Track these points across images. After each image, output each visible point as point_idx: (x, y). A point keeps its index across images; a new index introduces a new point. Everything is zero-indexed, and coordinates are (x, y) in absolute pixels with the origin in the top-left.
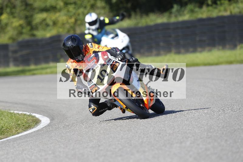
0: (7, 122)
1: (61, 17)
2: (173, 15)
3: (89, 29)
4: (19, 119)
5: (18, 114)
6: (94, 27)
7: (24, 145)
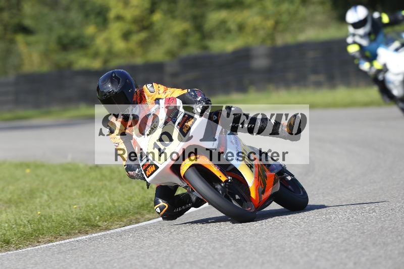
1: (251, 17)
3: (354, 35)
6: (361, 31)
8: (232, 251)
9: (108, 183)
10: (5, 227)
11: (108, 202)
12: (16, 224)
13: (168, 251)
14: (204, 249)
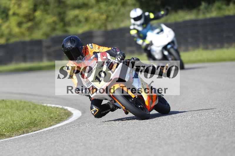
0: (40, 115)
1: (93, 13)
2: (201, 12)
3: (134, 24)
4: (52, 112)
5: (51, 107)
6: (139, 22)
7: (56, 136)
8: (83, 149)
9: (10, 110)
11: (10, 121)
13: (46, 149)
14: (67, 147)
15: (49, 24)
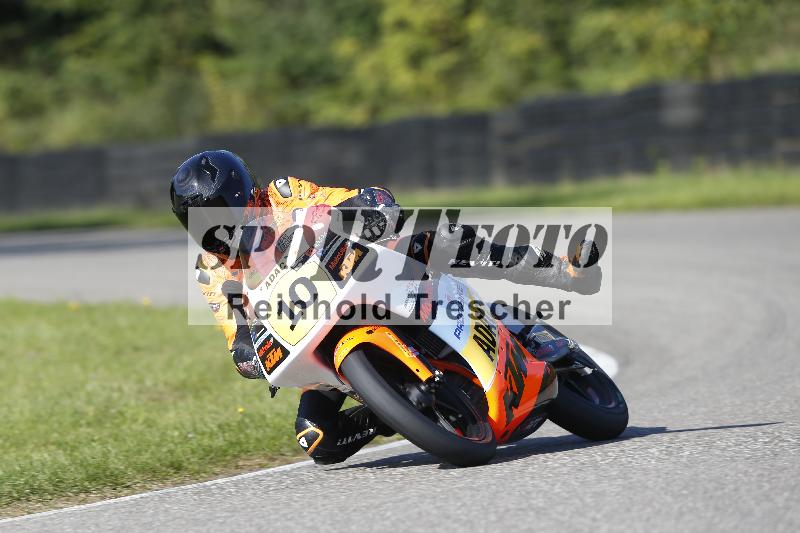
1: (663, 25)
8: (620, 489)
10: (173, 437)
12: (195, 430)
13: (494, 488)
14: (564, 483)
15: (514, 61)
